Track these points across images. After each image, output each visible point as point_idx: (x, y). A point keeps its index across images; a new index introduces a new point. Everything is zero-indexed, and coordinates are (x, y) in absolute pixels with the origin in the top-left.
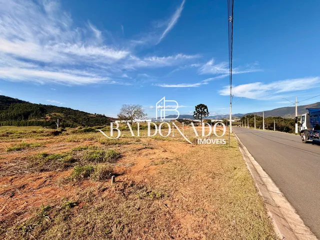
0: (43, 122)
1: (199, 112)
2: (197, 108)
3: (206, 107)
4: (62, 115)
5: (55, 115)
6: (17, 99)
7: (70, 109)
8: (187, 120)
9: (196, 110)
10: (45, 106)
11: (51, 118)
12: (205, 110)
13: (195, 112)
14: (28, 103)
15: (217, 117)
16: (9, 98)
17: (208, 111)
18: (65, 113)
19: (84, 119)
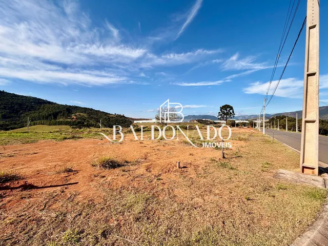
0: (70, 122)
1: (224, 113)
2: (222, 108)
3: (231, 108)
4: (85, 115)
5: (80, 115)
6: (46, 100)
7: (92, 109)
8: (207, 121)
9: (221, 110)
10: (70, 106)
11: (77, 118)
12: (231, 111)
13: (219, 113)
14: (55, 103)
15: (241, 118)
16: (39, 99)
17: (233, 112)
18: (88, 114)
19: (105, 119)
